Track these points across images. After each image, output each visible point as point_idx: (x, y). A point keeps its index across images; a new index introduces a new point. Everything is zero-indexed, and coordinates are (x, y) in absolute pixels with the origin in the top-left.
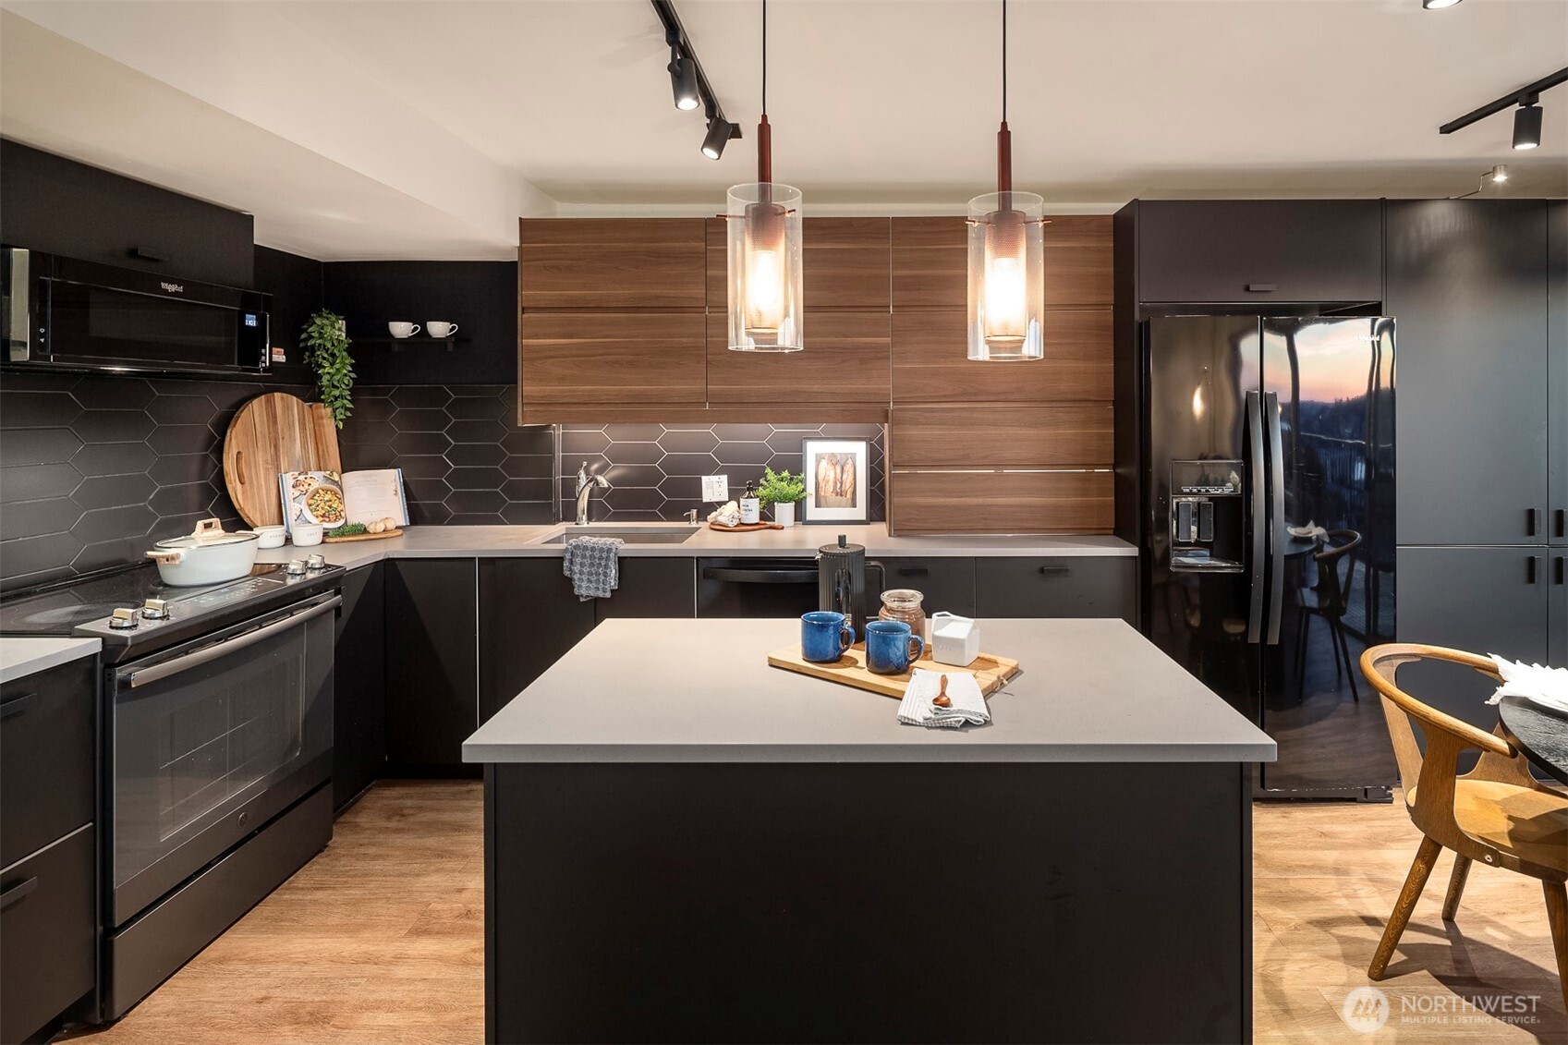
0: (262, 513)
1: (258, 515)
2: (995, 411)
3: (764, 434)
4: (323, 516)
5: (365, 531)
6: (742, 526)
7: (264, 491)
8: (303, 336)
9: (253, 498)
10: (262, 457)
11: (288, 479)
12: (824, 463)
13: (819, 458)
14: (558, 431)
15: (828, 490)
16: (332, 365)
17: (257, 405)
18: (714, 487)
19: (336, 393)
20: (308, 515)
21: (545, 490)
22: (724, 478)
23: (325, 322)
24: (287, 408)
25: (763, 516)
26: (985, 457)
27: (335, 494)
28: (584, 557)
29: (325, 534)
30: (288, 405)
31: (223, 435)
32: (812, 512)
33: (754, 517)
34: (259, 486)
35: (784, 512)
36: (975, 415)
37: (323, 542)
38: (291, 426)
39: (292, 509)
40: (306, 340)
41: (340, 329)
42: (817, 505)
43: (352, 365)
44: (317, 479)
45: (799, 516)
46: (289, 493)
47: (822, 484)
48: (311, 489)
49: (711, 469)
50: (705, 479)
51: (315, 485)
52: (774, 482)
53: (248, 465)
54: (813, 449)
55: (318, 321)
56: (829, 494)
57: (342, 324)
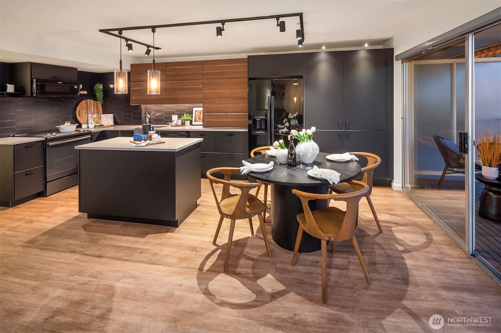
0: (84, 122)
1: (83, 122)
2: (225, 101)
3: (185, 106)
4: (96, 123)
5: (103, 126)
6: (177, 125)
7: (84, 118)
8: (94, 88)
9: (82, 120)
10: (84, 112)
11: (90, 116)
12: (197, 112)
13: (196, 111)
14: (143, 106)
15: (197, 118)
16: (99, 93)
17: (83, 102)
18: (175, 118)
19: (100, 99)
20: (93, 122)
21: (140, 118)
22: (177, 116)
23: (98, 85)
24: (90, 102)
25: (182, 124)
26: (223, 111)
27: (99, 119)
28: (138, 130)
29: (95, 126)
30: (91, 102)
31: (76, 107)
32: (194, 123)
33: (180, 123)
34: (83, 117)
35: (187, 123)
36: (221, 102)
37: (95, 128)
38: (91, 106)
39: (90, 121)
40: (94, 89)
41: (101, 86)
42: (195, 121)
43: (103, 94)
44: (95, 116)
45: (191, 124)
46: (90, 118)
47: (196, 117)
48: (94, 118)
49: (174, 114)
50: (173, 116)
51: (95, 117)
52: (185, 117)
53: (81, 113)
54: (195, 109)
55: (96, 85)
56: (197, 119)
57: (102, 85)
